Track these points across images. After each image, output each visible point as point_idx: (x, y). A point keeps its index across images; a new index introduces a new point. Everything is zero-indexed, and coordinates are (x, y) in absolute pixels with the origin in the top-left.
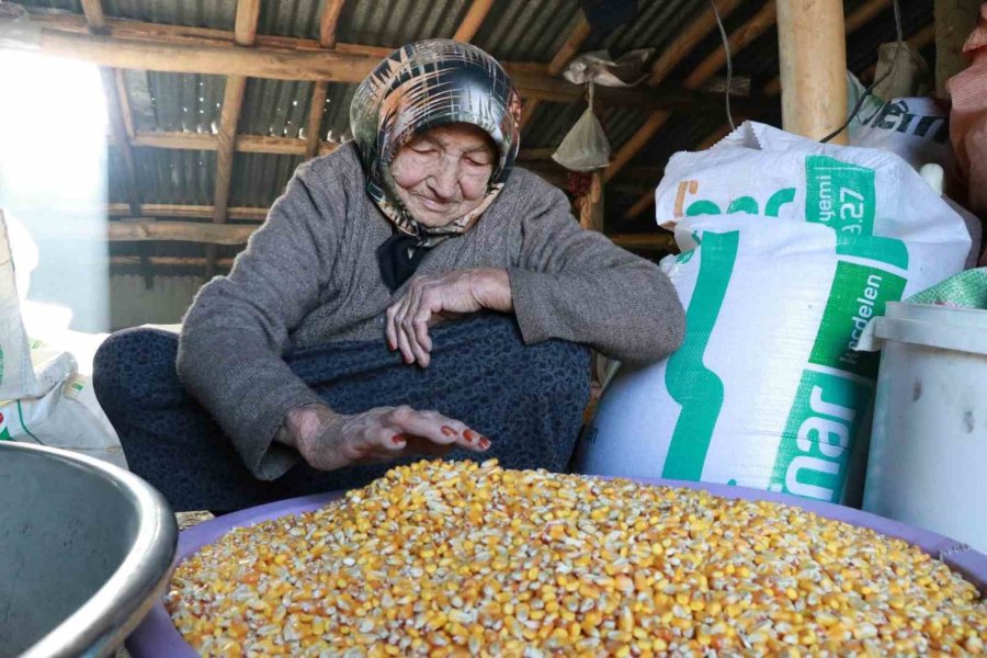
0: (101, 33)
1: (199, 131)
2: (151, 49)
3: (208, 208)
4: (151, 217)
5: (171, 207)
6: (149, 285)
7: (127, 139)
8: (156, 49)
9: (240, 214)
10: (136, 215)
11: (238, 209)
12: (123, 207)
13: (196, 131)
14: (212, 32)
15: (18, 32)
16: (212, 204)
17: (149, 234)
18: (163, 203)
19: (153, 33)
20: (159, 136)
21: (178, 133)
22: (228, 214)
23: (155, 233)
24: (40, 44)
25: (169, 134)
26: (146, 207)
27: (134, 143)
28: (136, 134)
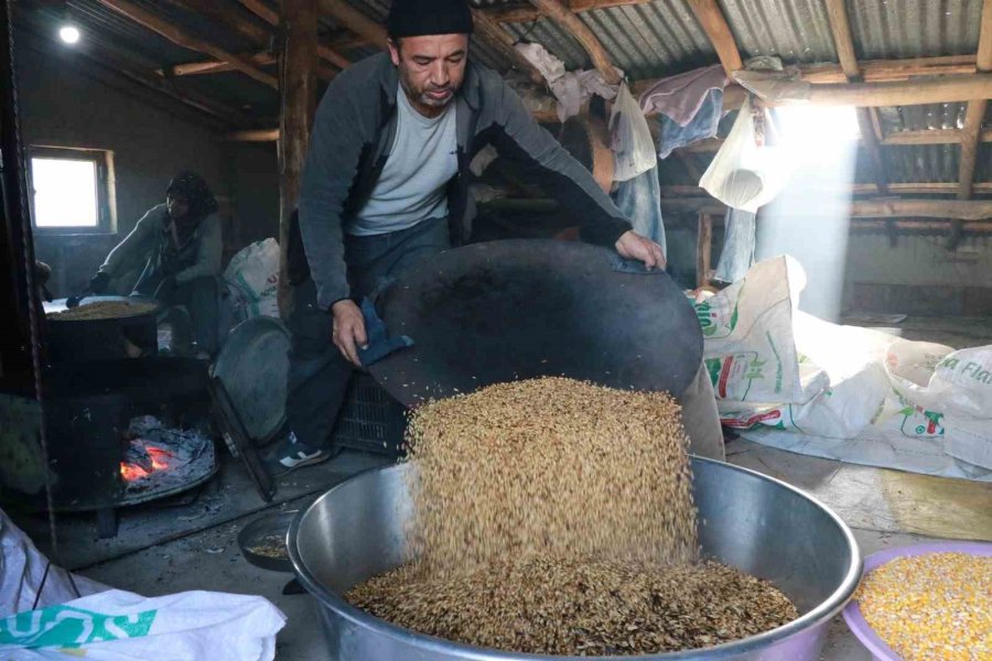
0: (857, 81)
1: (944, 127)
2: (896, 89)
3: (952, 185)
4: (898, 194)
5: (916, 185)
6: (894, 243)
7: (876, 141)
8: (901, 89)
9: (984, 189)
10: (883, 194)
11: (984, 185)
12: (872, 187)
13: (941, 128)
14: (955, 59)
15: (793, 92)
16: (957, 181)
17: (894, 211)
18: (909, 182)
19: (901, 68)
20: (905, 136)
21: (923, 132)
22: (972, 189)
23: (900, 211)
24: (809, 98)
25: (915, 133)
26: (893, 186)
27: (882, 143)
28: (884, 136)
